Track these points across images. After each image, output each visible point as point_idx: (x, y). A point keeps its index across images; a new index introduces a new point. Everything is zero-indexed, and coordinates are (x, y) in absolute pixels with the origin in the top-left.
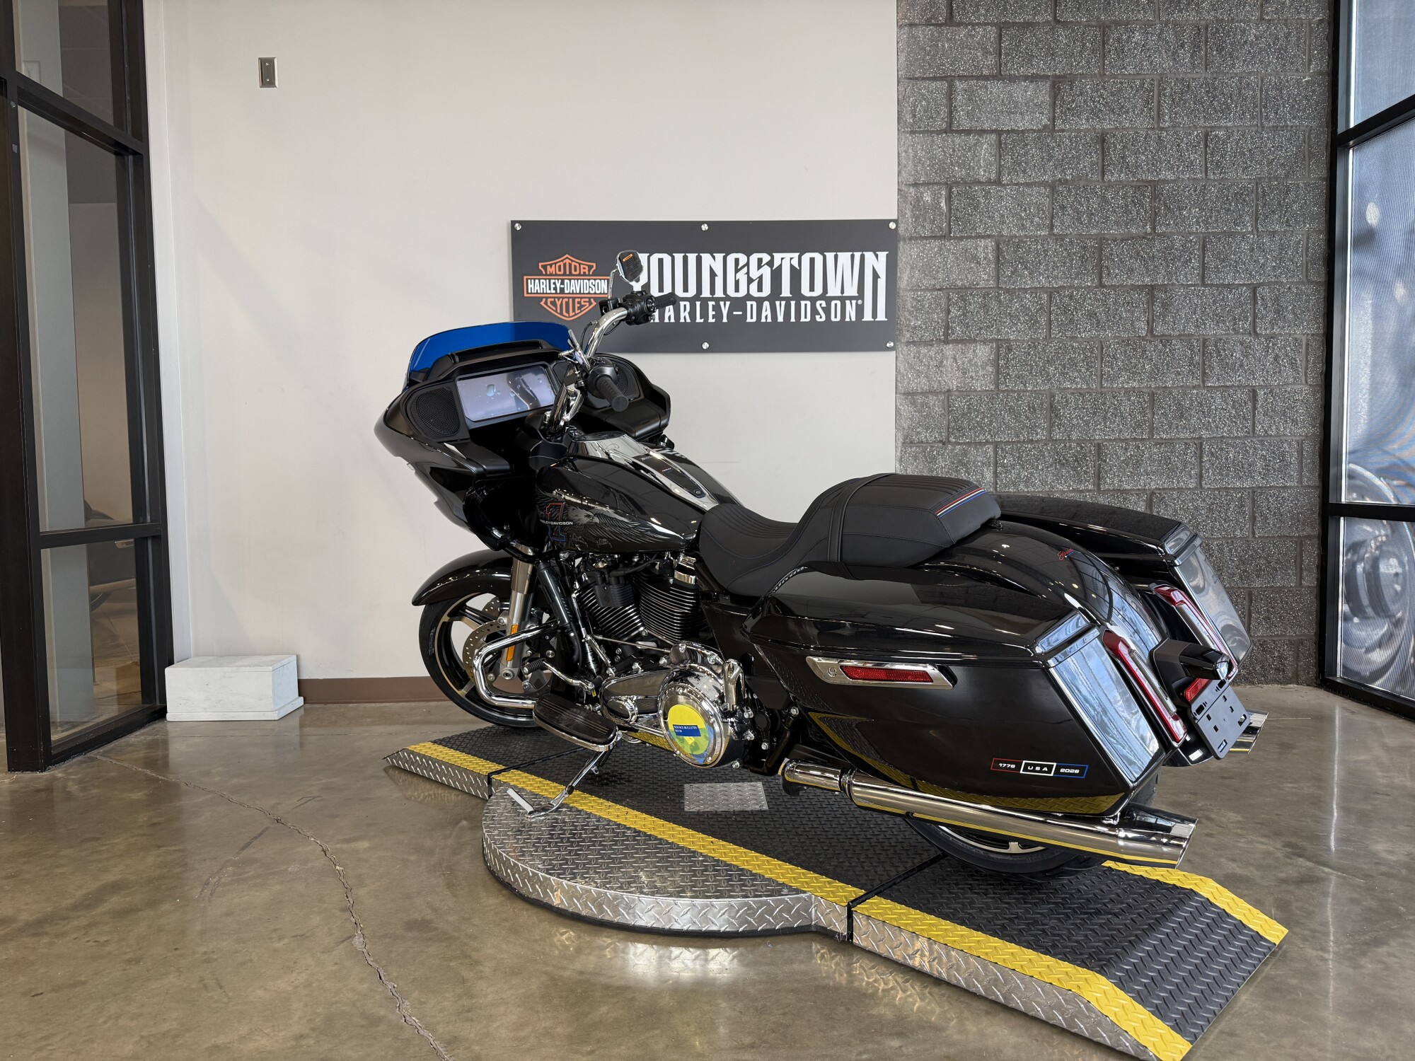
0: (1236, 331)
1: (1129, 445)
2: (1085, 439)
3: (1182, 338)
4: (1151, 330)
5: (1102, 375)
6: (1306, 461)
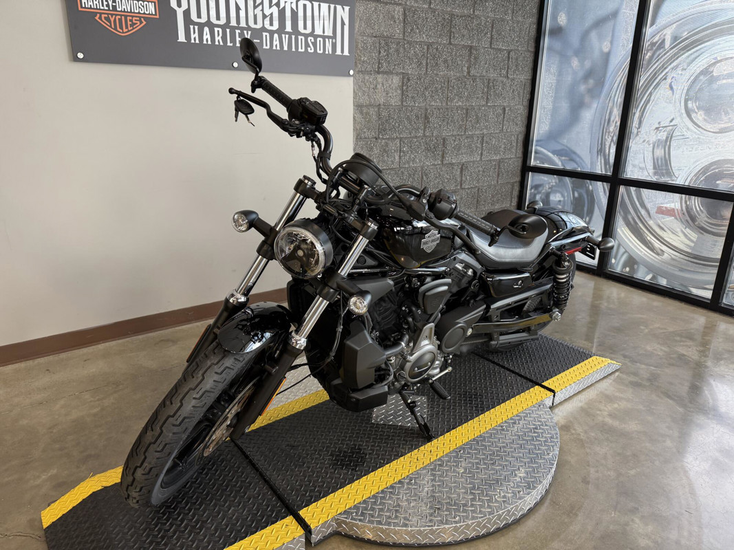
0: (501, 76)
1: (456, 138)
2: (439, 136)
3: (481, 78)
4: (469, 72)
5: (448, 98)
6: (519, 145)
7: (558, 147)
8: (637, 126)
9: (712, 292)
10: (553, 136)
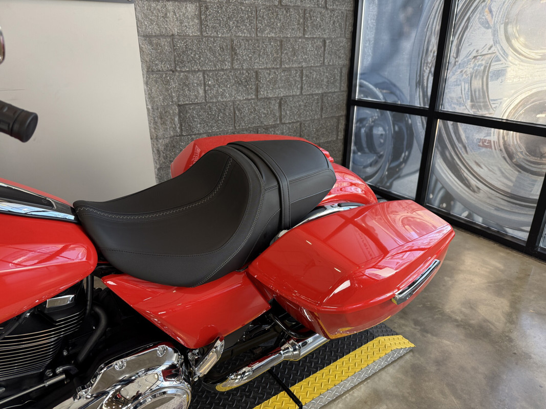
0: (319, 7)
1: (270, 71)
2: (250, 69)
3: (295, 8)
5: (257, 29)
6: (343, 78)
7: (380, 80)
8: (455, 55)
9: (528, 234)
10: (375, 69)
